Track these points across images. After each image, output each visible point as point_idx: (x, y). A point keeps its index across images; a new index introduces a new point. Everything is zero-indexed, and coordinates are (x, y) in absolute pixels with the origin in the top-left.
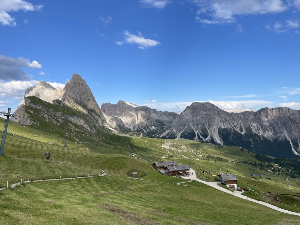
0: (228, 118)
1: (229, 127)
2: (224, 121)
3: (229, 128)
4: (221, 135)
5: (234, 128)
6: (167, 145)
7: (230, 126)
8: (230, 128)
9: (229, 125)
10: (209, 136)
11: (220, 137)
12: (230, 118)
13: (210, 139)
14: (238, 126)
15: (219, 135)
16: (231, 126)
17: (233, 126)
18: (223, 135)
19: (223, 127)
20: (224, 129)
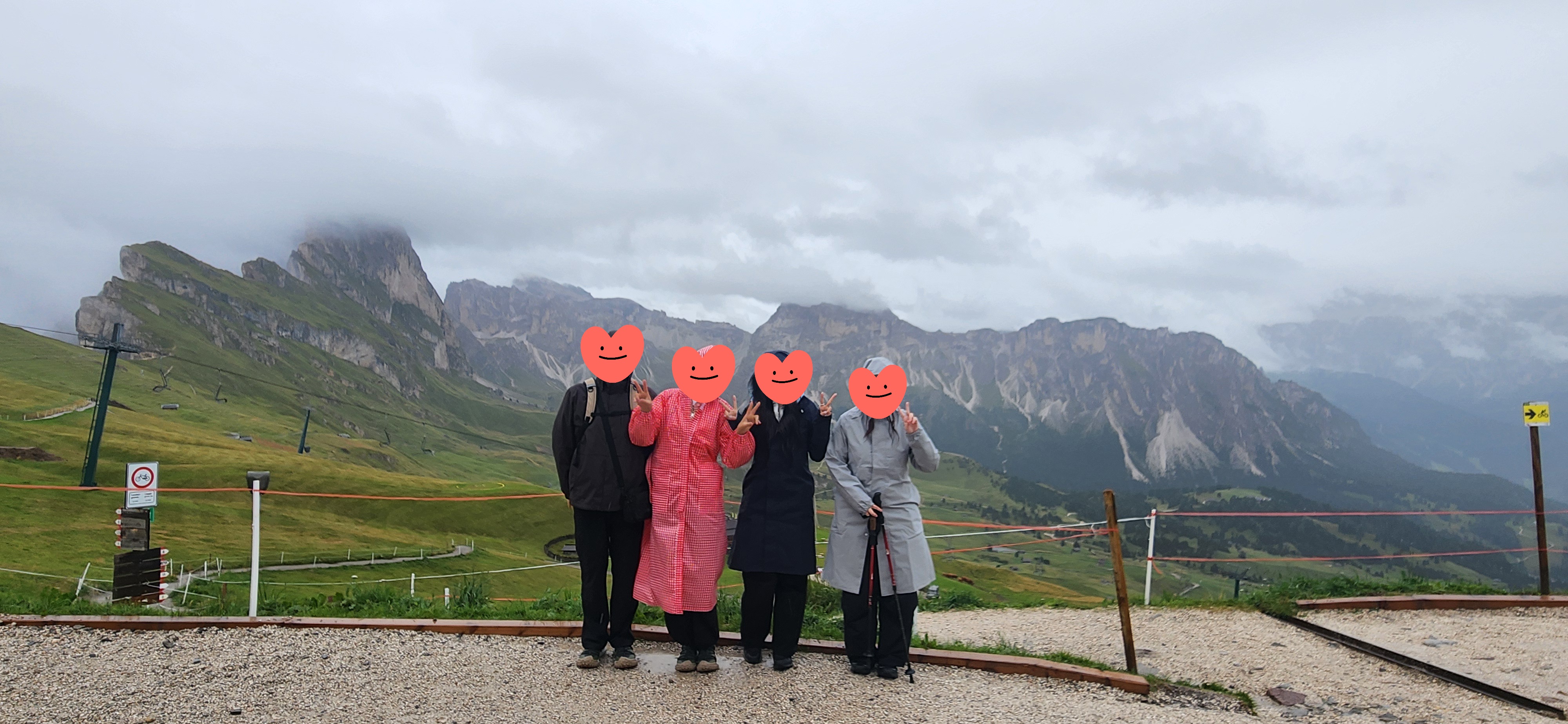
0: (923, 351)
1: (927, 381)
2: (910, 360)
3: (925, 385)
5: (943, 387)
8: (928, 386)
9: (924, 375)
12: (929, 352)
14: (956, 381)
16: (932, 380)
17: (939, 378)
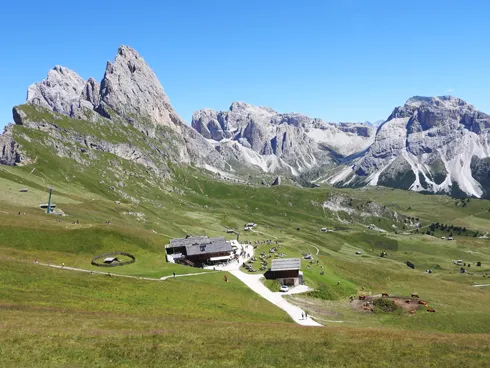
4: (478, 175)
10: (448, 177)
11: (475, 178)
13: (451, 184)
15: (473, 175)
19: (484, 156)
20: (485, 159)
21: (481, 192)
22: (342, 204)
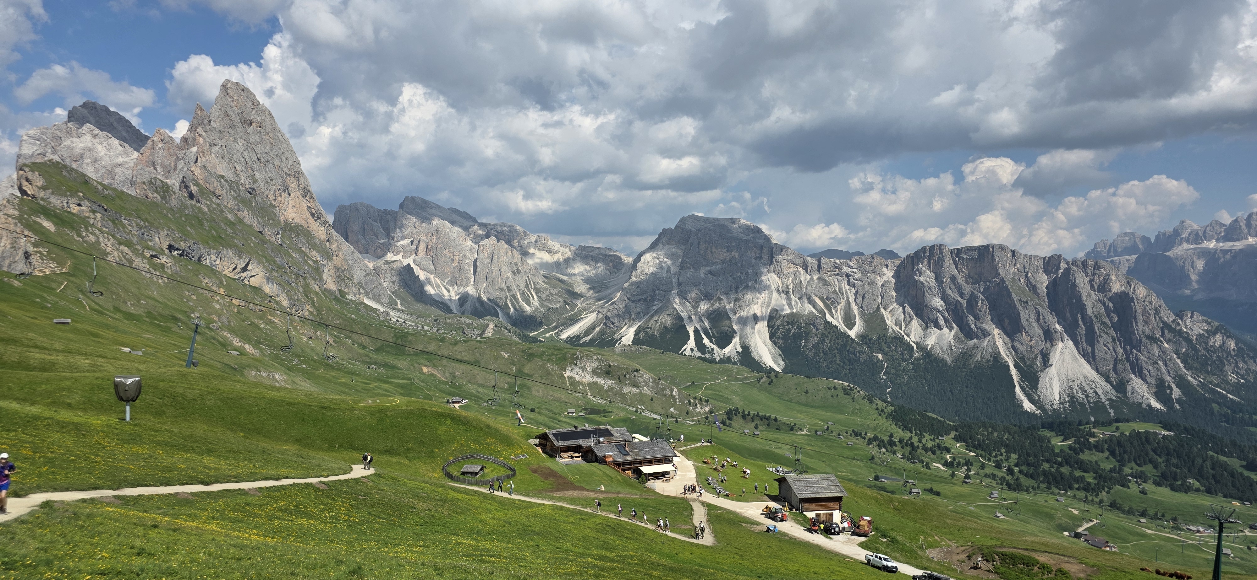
0: (806, 278)
1: (809, 308)
2: (791, 286)
3: (807, 312)
4: (779, 338)
5: (825, 314)
6: (583, 369)
7: (811, 307)
8: (811, 313)
10: (736, 340)
11: (775, 343)
13: (740, 350)
14: (839, 308)
15: (771, 337)
17: (820, 304)
18: (785, 337)
19: (787, 311)
20: (788, 315)
21: (782, 363)
22: (594, 372)
